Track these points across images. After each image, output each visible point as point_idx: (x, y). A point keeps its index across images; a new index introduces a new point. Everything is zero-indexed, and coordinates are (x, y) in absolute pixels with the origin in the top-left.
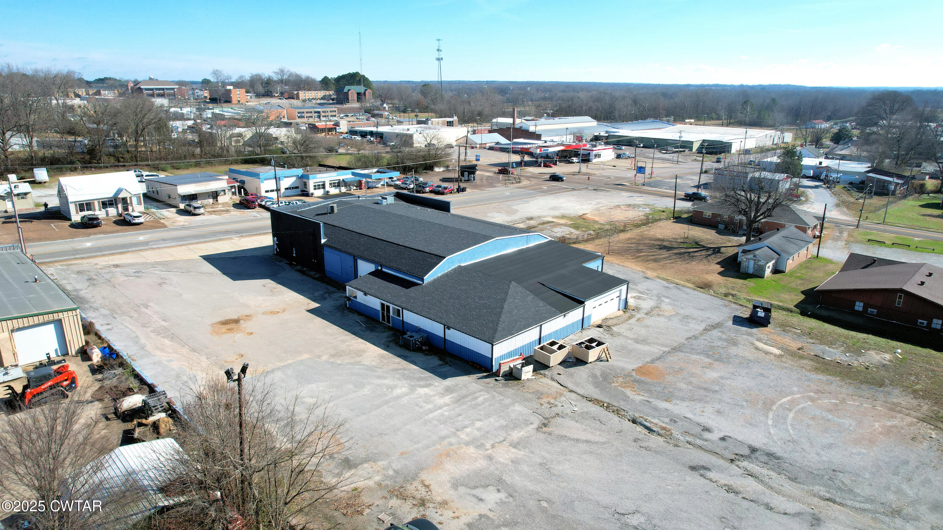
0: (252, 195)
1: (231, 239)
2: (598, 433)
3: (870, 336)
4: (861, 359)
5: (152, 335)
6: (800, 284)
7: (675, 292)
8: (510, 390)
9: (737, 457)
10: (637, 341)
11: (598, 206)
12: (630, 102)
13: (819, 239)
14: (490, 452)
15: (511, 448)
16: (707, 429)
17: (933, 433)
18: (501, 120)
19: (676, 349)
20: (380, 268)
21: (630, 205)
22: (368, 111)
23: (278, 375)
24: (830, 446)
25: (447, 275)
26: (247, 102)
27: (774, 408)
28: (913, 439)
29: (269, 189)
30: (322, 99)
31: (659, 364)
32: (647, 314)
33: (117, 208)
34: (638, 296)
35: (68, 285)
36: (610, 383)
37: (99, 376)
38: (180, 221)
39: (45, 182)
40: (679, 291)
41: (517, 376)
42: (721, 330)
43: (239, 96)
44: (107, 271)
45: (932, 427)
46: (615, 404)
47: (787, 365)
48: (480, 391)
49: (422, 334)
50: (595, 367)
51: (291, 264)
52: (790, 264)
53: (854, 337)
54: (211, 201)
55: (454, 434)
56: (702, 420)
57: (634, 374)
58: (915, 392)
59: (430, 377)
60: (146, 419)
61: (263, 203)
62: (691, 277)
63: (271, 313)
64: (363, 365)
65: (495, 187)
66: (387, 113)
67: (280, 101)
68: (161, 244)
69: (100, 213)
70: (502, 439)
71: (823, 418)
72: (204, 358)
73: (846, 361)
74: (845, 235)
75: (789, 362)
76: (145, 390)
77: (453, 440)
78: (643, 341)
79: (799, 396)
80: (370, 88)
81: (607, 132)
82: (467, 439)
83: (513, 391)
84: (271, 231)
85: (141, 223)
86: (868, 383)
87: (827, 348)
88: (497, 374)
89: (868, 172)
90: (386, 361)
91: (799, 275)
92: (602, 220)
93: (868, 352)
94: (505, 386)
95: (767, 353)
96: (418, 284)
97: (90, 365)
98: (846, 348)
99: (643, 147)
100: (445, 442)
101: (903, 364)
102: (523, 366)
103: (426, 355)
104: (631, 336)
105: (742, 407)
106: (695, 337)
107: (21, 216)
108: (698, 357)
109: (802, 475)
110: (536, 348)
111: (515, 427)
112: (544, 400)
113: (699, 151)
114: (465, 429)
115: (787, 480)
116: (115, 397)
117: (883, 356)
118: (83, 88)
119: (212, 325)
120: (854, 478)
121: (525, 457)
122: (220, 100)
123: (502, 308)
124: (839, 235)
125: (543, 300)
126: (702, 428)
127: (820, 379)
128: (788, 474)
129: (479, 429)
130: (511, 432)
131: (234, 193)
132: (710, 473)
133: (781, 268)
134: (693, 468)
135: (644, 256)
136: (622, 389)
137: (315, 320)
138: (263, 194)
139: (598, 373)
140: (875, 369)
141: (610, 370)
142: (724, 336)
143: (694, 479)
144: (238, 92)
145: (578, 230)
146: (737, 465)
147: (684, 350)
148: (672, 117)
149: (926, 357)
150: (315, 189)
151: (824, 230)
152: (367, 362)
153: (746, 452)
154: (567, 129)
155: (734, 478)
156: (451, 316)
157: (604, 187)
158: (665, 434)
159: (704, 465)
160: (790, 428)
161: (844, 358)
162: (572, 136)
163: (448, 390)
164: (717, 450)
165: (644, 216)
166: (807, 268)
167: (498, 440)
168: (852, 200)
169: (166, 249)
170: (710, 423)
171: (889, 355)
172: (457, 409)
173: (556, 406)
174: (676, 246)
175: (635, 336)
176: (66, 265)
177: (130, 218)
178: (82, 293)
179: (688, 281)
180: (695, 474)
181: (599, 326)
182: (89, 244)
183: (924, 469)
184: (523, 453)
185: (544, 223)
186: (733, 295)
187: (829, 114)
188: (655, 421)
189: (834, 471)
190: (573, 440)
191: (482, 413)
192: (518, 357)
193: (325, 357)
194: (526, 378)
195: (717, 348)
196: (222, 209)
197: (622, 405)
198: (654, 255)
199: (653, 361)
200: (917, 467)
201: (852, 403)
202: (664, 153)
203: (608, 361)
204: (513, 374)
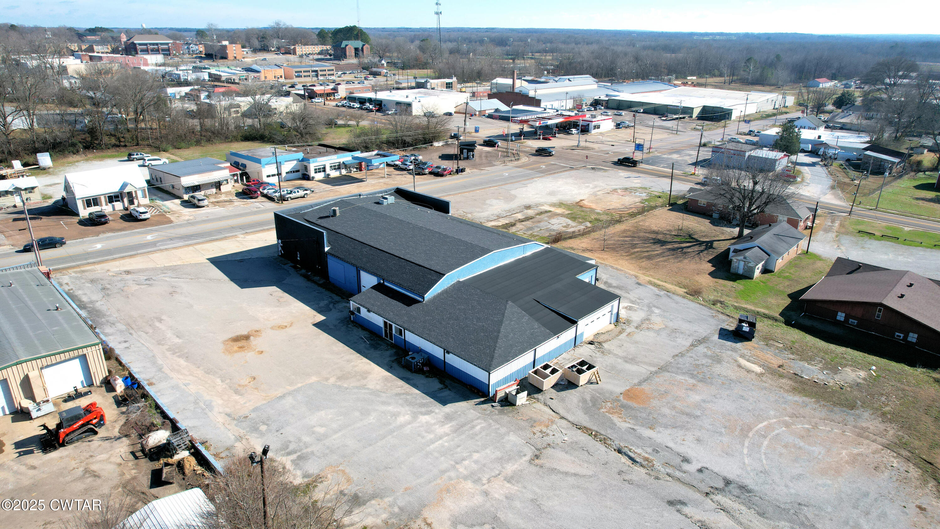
0: (253, 181)
1: (236, 236)
2: (586, 465)
3: (849, 350)
4: (837, 377)
5: (168, 354)
6: (788, 285)
7: (665, 300)
8: (506, 417)
9: (712, 490)
10: (627, 360)
11: (596, 190)
12: (632, 59)
13: (810, 230)
14: (485, 487)
15: (506, 482)
16: (686, 460)
17: (895, 461)
18: (500, 81)
19: (663, 369)
20: (382, 281)
21: (626, 189)
22: (365, 68)
23: (289, 401)
24: (799, 477)
25: (445, 292)
26: (244, 58)
27: (750, 435)
28: (876, 468)
29: (271, 174)
30: (319, 54)
31: (645, 387)
32: (637, 328)
33: (123, 202)
34: (630, 306)
35: (84, 296)
36: (599, 409)
37: (124, 409)
38: (185, 215)
39: (49, 168)
40: (669, 300)
41: (512, 402)
42: (707, 345)
43: (235, 52)
44: (119, 279)
45: (895, 455)
46: (603, 432)
47: (767, 385)
48: (478, 419)
49: (423, 354)
50: (586, 390)
51: (295, 267)
52: (780, 263)
53: (832, 352)
54: (214, 190)
55: (454, 467)
56: (682, 449)
57: (621, 398)
58: (884, 414)
59: (431, 402)
60: (172, 458)
61: (265, 192)
62: (682, 279)
63: (279, 327)
64: (368, 389)
65: (494, 165)
66: (385, 71)
67: (276, 56)
68: (168, 244)
69: (107, 208)
70: (497, 472)
71: (794, 446)
72: (218, 381)
73: (823, 380)
74: (837, 224)
75: (769, 381)
76: (168, 424)
77: (452, 474)
78: (632, 359)
79: (775, 420)
80: (368, 43)
81: (607, 95)
82: (465, 472)
83: (508, 419)
84: (275, 226)
85: (148, 219)
86: (841, 405)
87: (806, 365)
88: (492, 400)
89: (866, 149)
90: (389, 385)
91: (787, 274)
92: (599, 208)
93: (844, 369)
94: (501, 412)
95: (749, 371)
96: (418, 302)
97: (115, 396)
98: (824, 365)
99: (643, 113)
100: (445, 476)
101: (876, 383)
102: (518, 393)
103: (427, 377)
104: (621, 354)
105: (721, 434)
106: (682, 355)
107: (30, 211)
108: (683, 378)
109: (770, 509)
110: (530, 372)
111: (510, 459)
112: (537, 429)
113: (700, 118)
114: (464, 462)
115: (756, 515)
116: (141, 432)
117: (858, 374)
118: (75, 43)
119: (225, 342)
120: (816, 512)
121: (518, 493)
122: (215, 56)
123: (499, 332)
124: (831, 224)
125: (537, 320)
126: (682, 458)
127: (796, 401)
128: (757, 509)
129: (476, 462)
130: (505, 465)
131: (236, 181)
132: (686, 507)
133: (770, 268)
134: (671, 503)
135: (638, 252)
136: (610, 416)
137: (321, 336)
138: (265, 179)
139: (588, 397)
140: (849, 389)
141: (600, 394)
142: (709, 353)
143: (670, 514)
144: (234, 48)
145: (574, 221)
146: (711, 499)
147: (670, 370)
148: (674, 75)
149: (899, 374)
150: (316, 172)
151: (816, 218)
152: (371, 385)
153: (720, 485)
154: (567, 93)
155: (707, 513)
156: (451, 340)
157: (602, 165)
158: (647, 464)
159: (682, 499)
160: (763, 457)
161: (821, 377)
162: (572, 100)
163: (448, 418)
164: (694, 483)
165: (641, 202)
166: (796, 266)
167: (493, 474)
168: (847, 180)
169: (174, 251)
170: (690, 453)
171: (864, 372)
172: (456, 439)
173: (547, 435)
174: (670, 240)
175: (624, 354)
176: (79, 272)
177: (137, 214)
178: (98, 305)
179: (679, 284)
180: (672, 509)
181: (591, 343)
182: (99, 246)
183: (882, 501)
184: (516, 488)
185: (541, 213)
186: (721, 302)
187: (834, 72)
188: (639, 451)
189: (800, 504)
190: (562, 473)
191: (479, 443)
192: (513, 382)
193: (332, 380)
194: (520, 404)
195: (701, 367)
196: (226, 199)
197: (609, 433)
198: (647, 251)
199: (640, 383)
200: (876, 500)
201: (824, 428)
202: (664, 120)
203: (598, 383)
204: (509, 399)
